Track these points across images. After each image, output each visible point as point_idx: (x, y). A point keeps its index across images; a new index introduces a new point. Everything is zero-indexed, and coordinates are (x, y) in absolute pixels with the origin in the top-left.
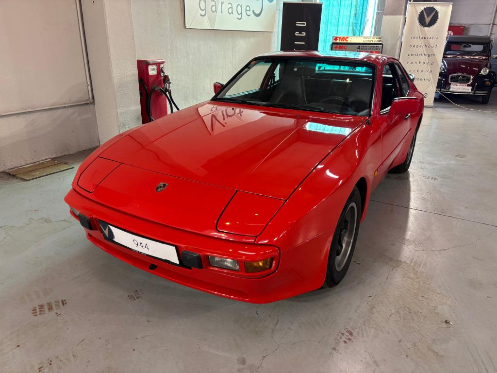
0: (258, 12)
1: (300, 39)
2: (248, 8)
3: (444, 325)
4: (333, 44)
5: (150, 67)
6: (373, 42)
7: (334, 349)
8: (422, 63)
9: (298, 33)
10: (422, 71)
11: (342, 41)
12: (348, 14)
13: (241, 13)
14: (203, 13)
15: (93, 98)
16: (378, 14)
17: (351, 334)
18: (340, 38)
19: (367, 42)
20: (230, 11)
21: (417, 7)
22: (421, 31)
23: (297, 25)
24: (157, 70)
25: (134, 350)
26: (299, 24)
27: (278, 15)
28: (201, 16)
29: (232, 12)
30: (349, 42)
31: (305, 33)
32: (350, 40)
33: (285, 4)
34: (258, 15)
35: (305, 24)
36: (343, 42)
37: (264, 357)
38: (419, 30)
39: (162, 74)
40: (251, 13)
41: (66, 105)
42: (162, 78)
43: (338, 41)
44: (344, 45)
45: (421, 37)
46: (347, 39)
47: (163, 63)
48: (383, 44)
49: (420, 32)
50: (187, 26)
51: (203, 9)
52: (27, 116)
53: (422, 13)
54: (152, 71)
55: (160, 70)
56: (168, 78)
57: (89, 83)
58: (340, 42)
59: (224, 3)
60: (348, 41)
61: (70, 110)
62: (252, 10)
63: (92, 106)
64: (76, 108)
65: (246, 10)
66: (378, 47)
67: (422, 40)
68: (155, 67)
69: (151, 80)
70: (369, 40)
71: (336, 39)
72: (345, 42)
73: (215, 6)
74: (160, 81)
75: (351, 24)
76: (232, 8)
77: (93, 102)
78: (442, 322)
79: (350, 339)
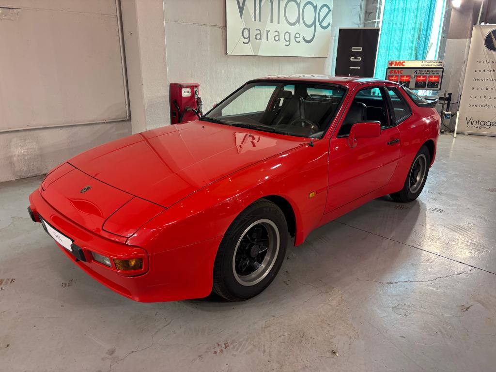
0: (309, 38)
1: (355, 64)
2: (298, 35)
3: (329, 354)
4: (389, 68)
5: (183, 90)
6: (433, 66)
7: (200, 356)
8: (489, 89)
9: (353, 58)
10: (490, 98)
11: (397, 65)
12: (411, 38)
13: (290, 40)
14: (247, 41)
15: (130, 115)
16: (443, 37)
17: (227, 346)
18: (396, 62)
19: (426, 66)
20: (277, 38)
21: (483, 30)
22: (488, 54)
23: (352, 50)
24: (191, 92)
25: (35, 326)
26: (355, 49)
27: (333, 41)
28: (243, 44)
29: (279, 40)
30: (406, 66)
31: (360, 58)
32: (407, 65)
33: (341, 30)
34: (309, 42)
35: (360, 49)
36: (399, 66)
37: (133, 352)
38: (486, 53)
39: (196, 97)
40: (301, 40)
41: (104, 121)
42: (196, 100)
43: (393, 66)
44: (400, 70)
45: (488, 61)
46: (404, 64)
47: (197, 86)
48: (443, 69)
49: (487, 56)
50: (229, 52)
51: (246, 37)
52: (69, 129)
53: (489, 36)
54: (186, 93)
55: (194, 93)
56: (200, 100)
57: (127, 103)
58: (396, 66)
59: (270, 31)
60: (404, 65)
61: (109, 126)
62: (302, 37)
63: (128, 123)
64: (114, 124)
65: (295, 37)
66: (438, 71)
67: (489, 64)
68: (189, 90)
69: (184, 102)
70: (429, 64)
71: (391, 63)
72: (401, 66)
73: (260, 34)
74: (194, 102)
75: (414, 49)
76: (279, 36)
77: (130, 119)
78: (329, 351)
79: (222, 350)
